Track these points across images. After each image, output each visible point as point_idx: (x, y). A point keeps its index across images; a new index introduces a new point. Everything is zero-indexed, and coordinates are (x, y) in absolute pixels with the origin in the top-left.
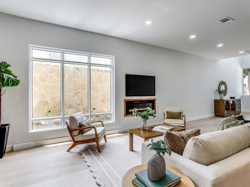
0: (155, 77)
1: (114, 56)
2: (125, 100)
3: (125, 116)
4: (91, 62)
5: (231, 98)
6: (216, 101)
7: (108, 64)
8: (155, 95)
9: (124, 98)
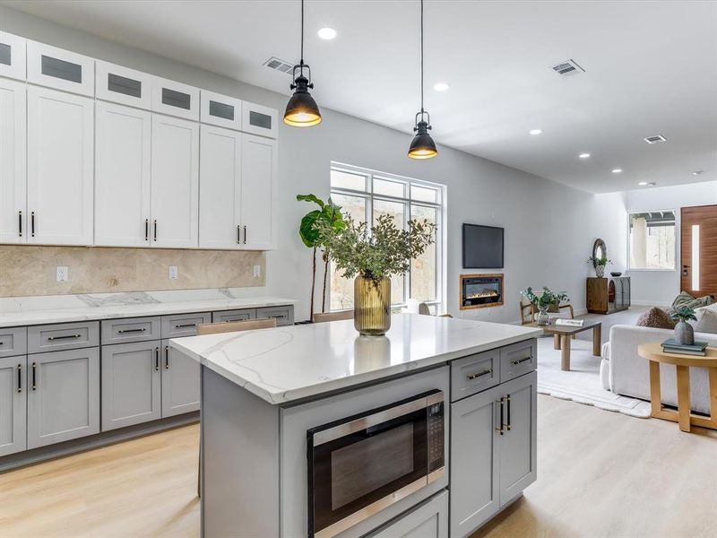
0: (503, 229)
1: (445, 187)
2: (461, 276)
3: (461, 309)
4: (412, 198)
5: (614, 275)
6: (590, 281)
7: (431, 201)
8: (503, 267)
9: (460, 271)
